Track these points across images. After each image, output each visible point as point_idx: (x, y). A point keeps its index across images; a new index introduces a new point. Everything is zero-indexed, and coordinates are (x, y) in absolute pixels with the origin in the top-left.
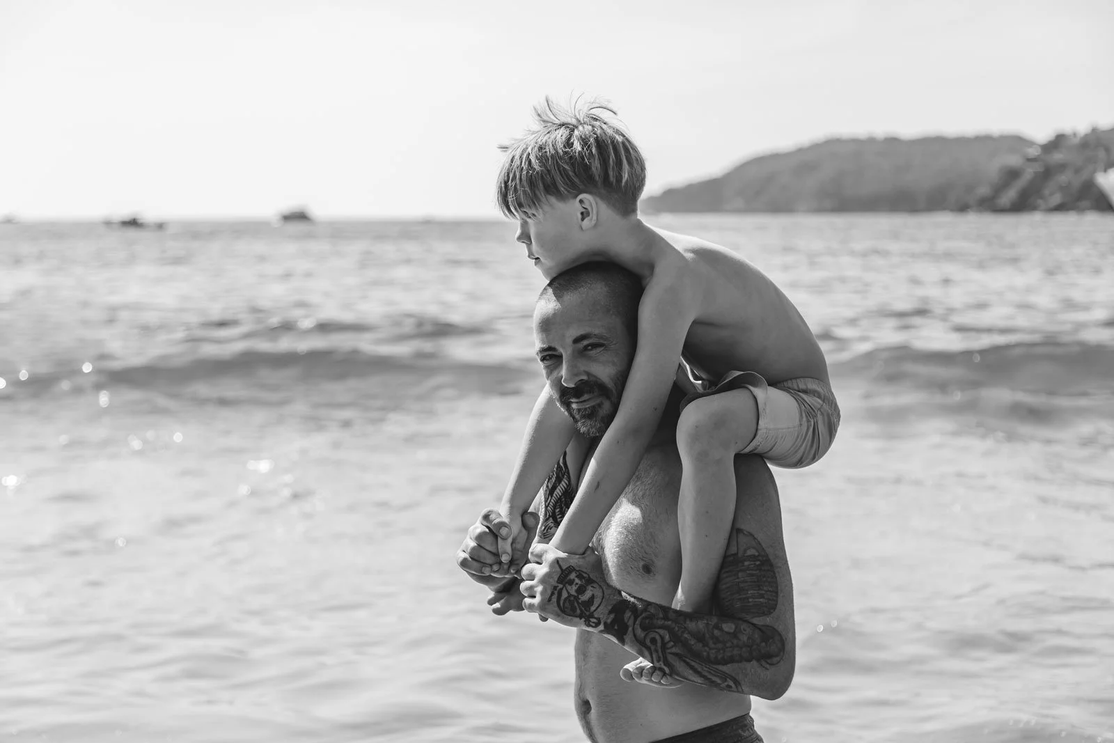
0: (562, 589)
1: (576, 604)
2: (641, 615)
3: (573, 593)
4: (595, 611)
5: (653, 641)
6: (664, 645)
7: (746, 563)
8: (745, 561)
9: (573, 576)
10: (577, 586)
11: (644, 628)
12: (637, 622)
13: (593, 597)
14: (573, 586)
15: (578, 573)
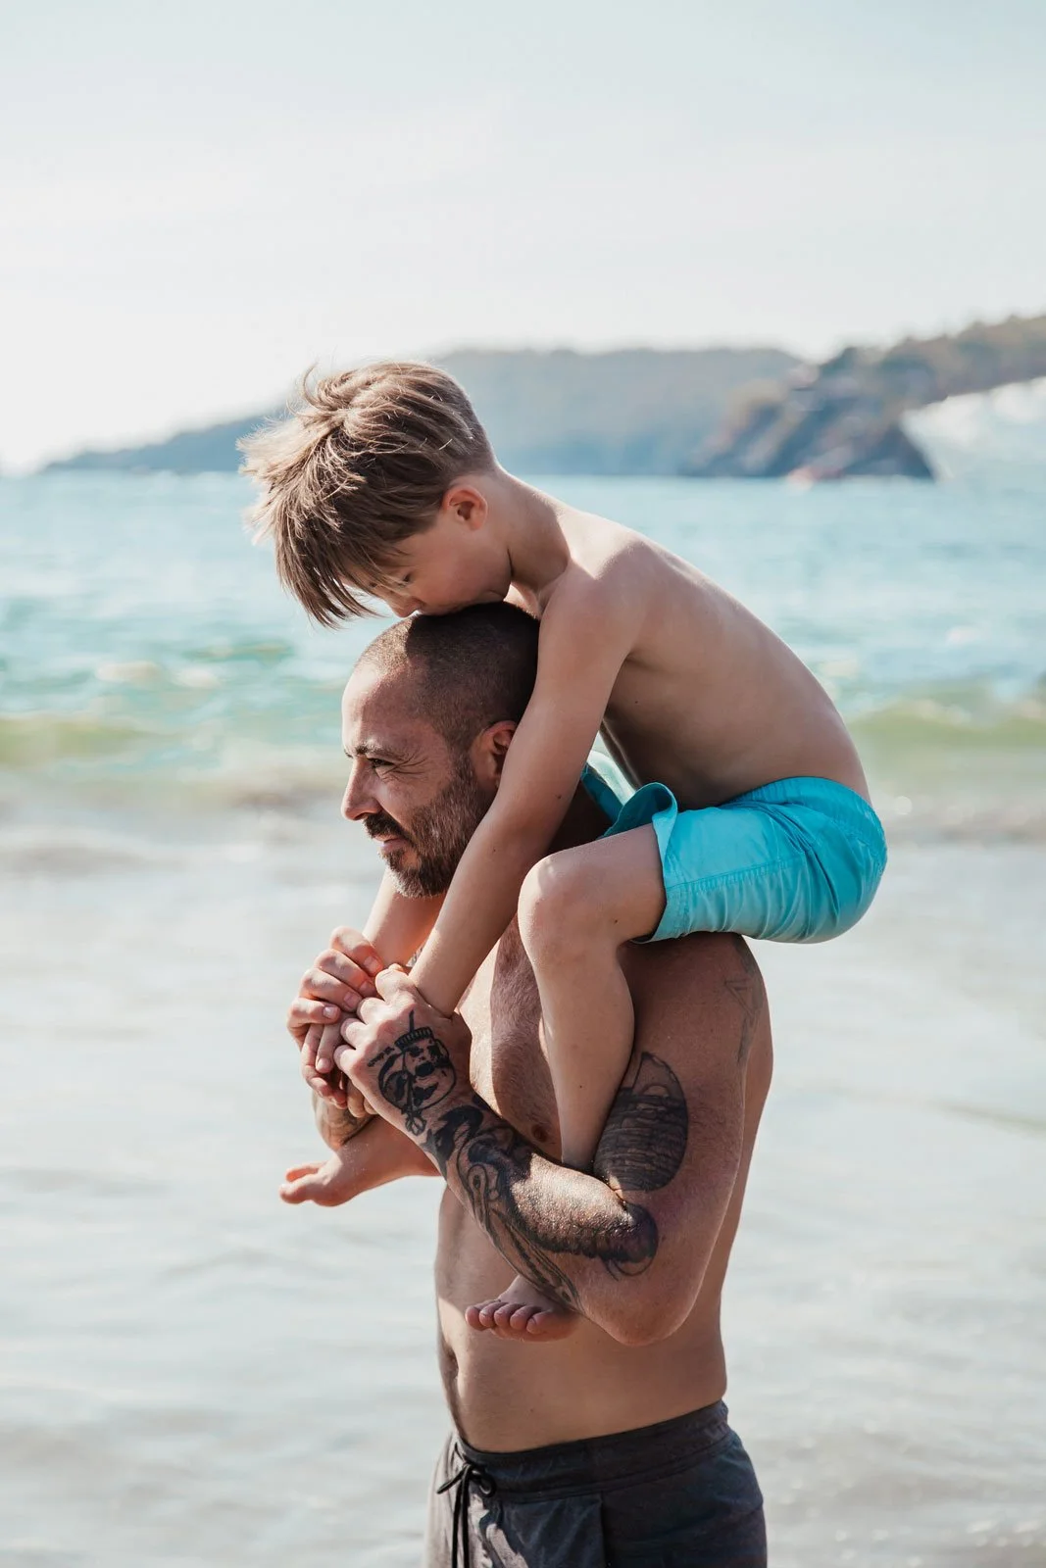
0: (397, 1056)
1: (406, 1087)
2: (480, 1134)
3: (411, 1068)
4: (426, 1108)
5: (477, 1181)
6: (488, 1192)
7: (642, 1106)
8: (640, 1101)
9: (424, 1044)
10: (422, 1062)
11: (472, 1158)
12: (468, 1144)
13: (434, 1087)
14: (417, 1059)
15: (433, 1044)
